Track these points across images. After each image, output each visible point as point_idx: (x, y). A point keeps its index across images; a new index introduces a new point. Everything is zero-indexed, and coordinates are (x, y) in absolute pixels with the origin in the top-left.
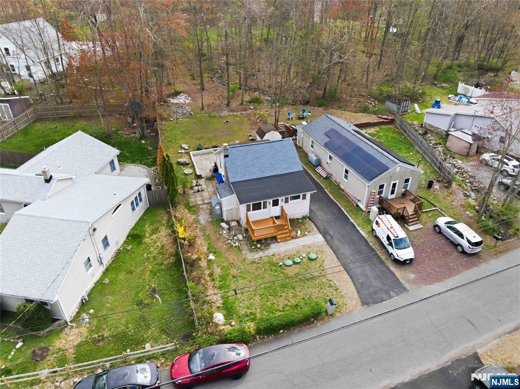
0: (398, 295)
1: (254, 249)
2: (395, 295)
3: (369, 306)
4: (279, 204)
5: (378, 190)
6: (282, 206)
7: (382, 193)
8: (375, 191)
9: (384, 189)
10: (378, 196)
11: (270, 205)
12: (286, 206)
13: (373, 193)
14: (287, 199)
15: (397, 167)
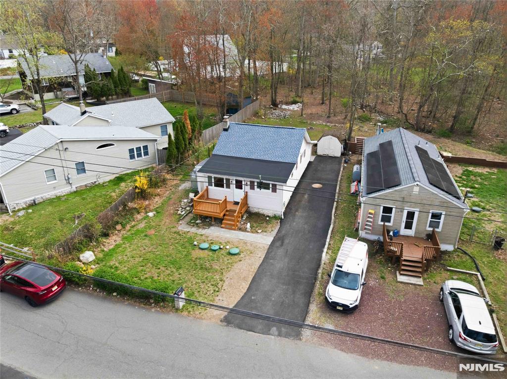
0: (280, 335)
1: (193, 223)
2: (276, 333)
3: (227, 325)
4: (243, 188)
5: (381, 213)
6: (247, 192)
7: (389, 221)
8: (373, 212)
9: (393, 215)
10: (382, 223)
11: (233, 186)
12: (251, 193)
13: (370, 213)
14: (252, 183)
15: (415, 185)
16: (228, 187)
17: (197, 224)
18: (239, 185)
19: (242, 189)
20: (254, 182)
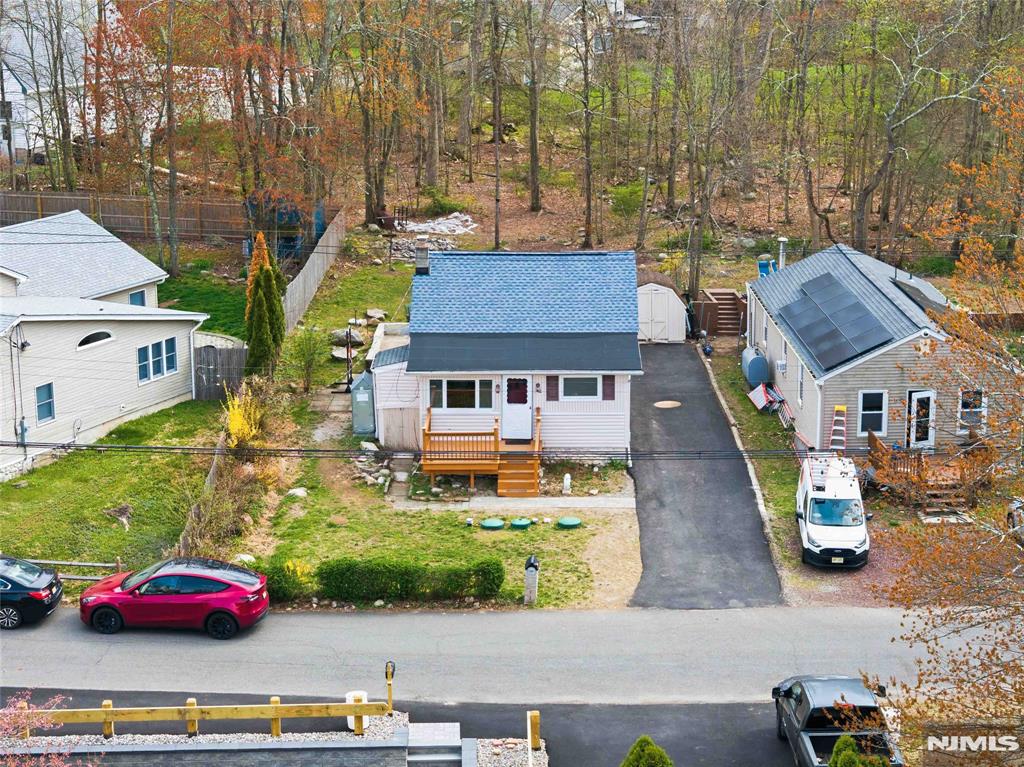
0: (749, 606)
1: (421, 495)
2: (742, 605)
3: (645, 609)
4: (529, 399)
5: (860, 411)
6: (538, 409)
7: (879, 429)
8: (843, 408)
9: (885, 411)
10: (866, 434)
11: (500, 397)
12: (550, 409)
13: (839, 413)
14: (552, 381)
15: (921, 337)
16: (487, 402)
17: (436, 495)
18: (517, 392)
19: (525, 402)
20: (556, 378)
